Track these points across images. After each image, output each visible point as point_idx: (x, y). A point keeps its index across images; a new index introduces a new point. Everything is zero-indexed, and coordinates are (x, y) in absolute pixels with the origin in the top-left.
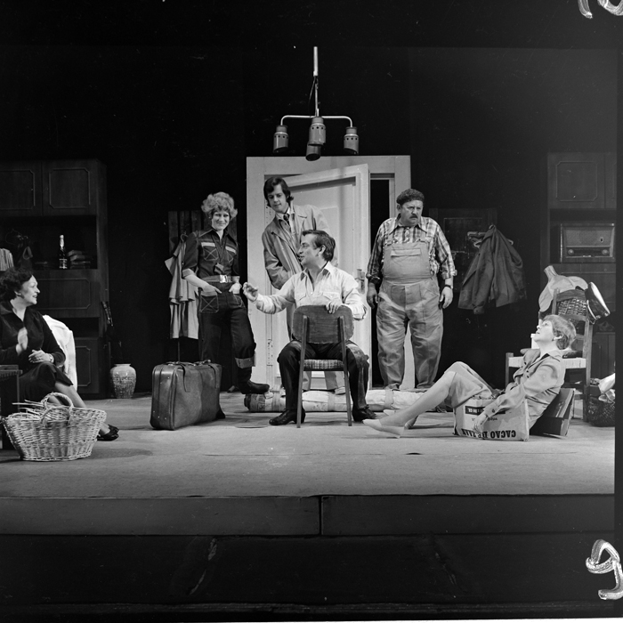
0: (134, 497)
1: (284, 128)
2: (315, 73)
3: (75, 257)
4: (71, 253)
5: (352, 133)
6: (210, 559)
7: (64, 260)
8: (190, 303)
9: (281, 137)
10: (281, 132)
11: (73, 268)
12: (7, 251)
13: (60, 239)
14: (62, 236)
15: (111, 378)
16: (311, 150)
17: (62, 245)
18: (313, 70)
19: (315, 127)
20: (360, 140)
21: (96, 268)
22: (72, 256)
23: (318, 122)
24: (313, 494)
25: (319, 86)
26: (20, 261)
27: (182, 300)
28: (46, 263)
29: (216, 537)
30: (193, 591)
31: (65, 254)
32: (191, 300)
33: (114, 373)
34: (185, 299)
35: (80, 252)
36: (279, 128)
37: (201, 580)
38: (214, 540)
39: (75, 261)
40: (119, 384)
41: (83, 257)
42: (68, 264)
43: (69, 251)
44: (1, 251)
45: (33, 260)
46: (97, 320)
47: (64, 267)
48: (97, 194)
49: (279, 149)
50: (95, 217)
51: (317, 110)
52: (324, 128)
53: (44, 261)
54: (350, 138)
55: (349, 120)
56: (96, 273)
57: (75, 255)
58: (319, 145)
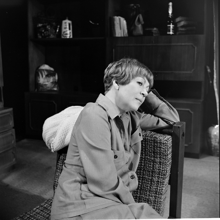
3: (182, 23)
4: (178, 20)
7: (171, 26)
11: (180, 34)
12: (122, 19)
13: (168, 6)
14: (171, 4)
17: (170, 12)
22: (180, 22)
26: (132, 28)
28: (155, 29)
31: (173, 20)
39: (182, 27)
42: (175, 29)
43: (177, 17)
44: (117, 18)
45: (144, 27)
46: (199, 83)
47: (171, 33)
53: (153, 27)
56: (202, 39)
57: (182, 21)
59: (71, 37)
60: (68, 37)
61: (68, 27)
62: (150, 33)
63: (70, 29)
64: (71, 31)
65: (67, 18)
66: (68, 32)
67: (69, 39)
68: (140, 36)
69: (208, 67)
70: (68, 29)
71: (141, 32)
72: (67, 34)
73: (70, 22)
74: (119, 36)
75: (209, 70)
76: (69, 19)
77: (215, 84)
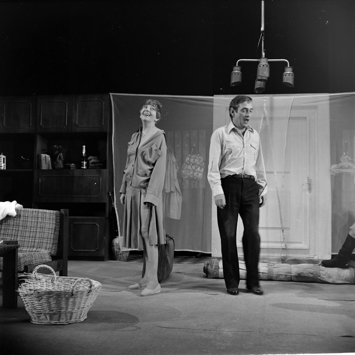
1: (239, 68)
2: (262, 29)
3: (92, 161)
4: (89, 158)
5: (289, 71)
7: (85, 163)
8: (172, 194)
9: (236, 75)
10: (237, 71)
11: (91, 168)
12: (47, 156)
13: (82, 148)
14: (84, 146)
15: (113, 246)
16: (258, 84)
17: (84, 152)
18: (261, 27)
19: (262, 66)
20: (294, 76)
21: (106, 168)
22: (90, 160)
23: (263, 61)
25: (264, 38)
26: (55, 163)
27: (166, 192)
28: (73, 164)
31: (85, 158)
32: (172, 192)
33: (115, 242)
34: (168, 191)
35: (96, 158)
36: (235, 68)
39: (93, 163)
40: (118, 250)
41: (98, 161)
42: (87, 165)
43: (89, 156)
44: (43, 155)
45: (64, 162)
46: (104, 204)
47: (84, 168)
48: (109, 117)
49: (235, 83)
50: (106, 133)
51: (264, 54)
52: (269, 66)
53: (72, 163)
54: (287, 75)
55: (286, 62)
56: (105, 172)
57: (92, 159)
58: (264, 80)
59: (5, 169)
60: (2, 168)
61: (2, 161)
62: (69, 167)
63: (4, 163)
64: (5, 164)
65: (2, 153)
66: (3, 165)
67: (3, 170)
68: (61, 169)
69: (110, 193)
70: (2, 163)
71: (62, 166)
72: (1, 167)
73: (5, 157)
74: (45, 169)
76: (4, 155)
77: (115, 205)
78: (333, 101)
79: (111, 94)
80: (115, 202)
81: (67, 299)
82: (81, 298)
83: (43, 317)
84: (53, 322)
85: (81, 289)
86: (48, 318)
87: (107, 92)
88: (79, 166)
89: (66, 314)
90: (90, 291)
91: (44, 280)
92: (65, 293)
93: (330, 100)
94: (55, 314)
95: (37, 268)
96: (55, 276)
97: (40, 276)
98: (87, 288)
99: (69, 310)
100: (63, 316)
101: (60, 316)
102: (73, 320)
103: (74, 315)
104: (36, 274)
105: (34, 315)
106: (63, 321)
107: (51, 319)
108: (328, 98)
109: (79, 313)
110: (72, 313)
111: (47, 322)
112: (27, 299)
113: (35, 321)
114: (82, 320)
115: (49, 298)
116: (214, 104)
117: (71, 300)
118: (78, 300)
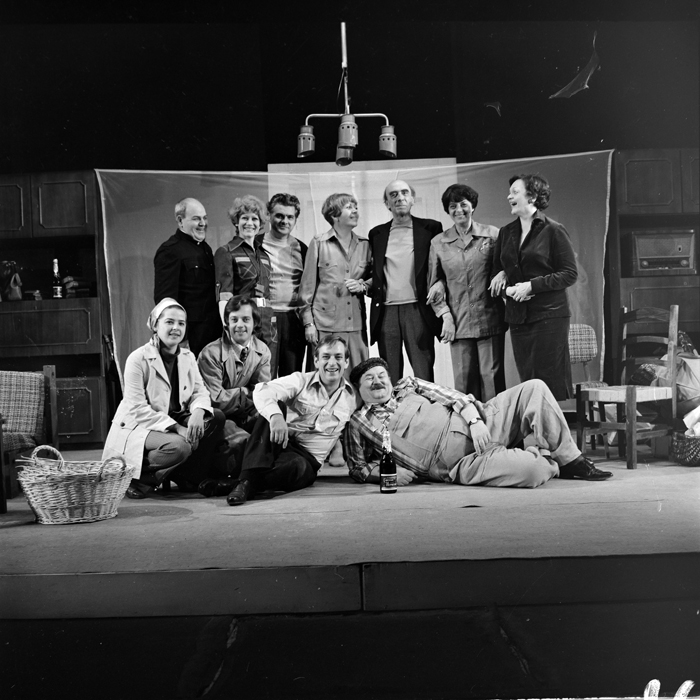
0: (137, 570)
1: (310, 129)
2: (344, 64)
3: (71, 284)
4: (66, 280)
5: (388, 132)
6: (229, 646)
7: (59, 288)
9: (307, 140)
10: (306, 133)
11: (70, 297)
13: (53, 264)
14: (56, 261)
16: (341, 153)
17: (56, 271)
18: (341, 61)
19: (345, 127)
20: (398, 140)
21: (96, 296)
22: (68, 282)
23: (349, 120)
24: (352, 562)
25: (348, 79)
26: (7, 291)
28: (38, 291)
29: (236, 616)
30: (207, 690)
31: (59, 281)
35: (78, 279)
36: (304, 129)
37: (217, 676)
38: (234, 621)
39: (72, 288)
41: (81, 284)
42: (64, 292)
43: (66, 276)
45: (23, 289)
46: (98, 356)
47: (59, 296)
48: (96, 211)
49: (303, 153)
50: (92, 238)
51: (348, 107)
52: (356, 127)
53: (35, 290)
54: (386, 139)
55: (384, 118)
56: (96, 302)
57: (71, 282)
58: (351, 148)
62: (32, 297)
68: (18, 300)
69: (105, 336)
71: (20, 296)
75: (107, 339)
77: (116, 356)
78: (462, 175)
79: (97, 171)
80: (115, 351)
81: (94, 486)
82: (112, 483)
83: (58, 513)
84: (74, 520)
85: (110, 471)
86: (67, 515)
87: (91, 169)
88: (48, 294)
89: (92, 507)
90: (123, 474)
91: (47, 467)
92: (92, 477)
93: (458, 173)
94: (76, 508)
95: (37, 449)
96: (63, 461)
97: (42, 462)
98: (119, 470)
99: (96, 501)
100: (88, 510)
101: (84, 511)
102: (101, 516)
103: (103, 509)
104: (37, 459)
105: (46, 511)
106: (88, 517)
107: (71, 515)
108: (455, 171)
109: (109, 506)
110: (99, 506)
111: (65, 520)
112: (35, 490)
113: (45, 521)
114: (113, 515)
115: (67, 486)
116: (270, 184)
117: (99, 487)
118: (107, 487)
